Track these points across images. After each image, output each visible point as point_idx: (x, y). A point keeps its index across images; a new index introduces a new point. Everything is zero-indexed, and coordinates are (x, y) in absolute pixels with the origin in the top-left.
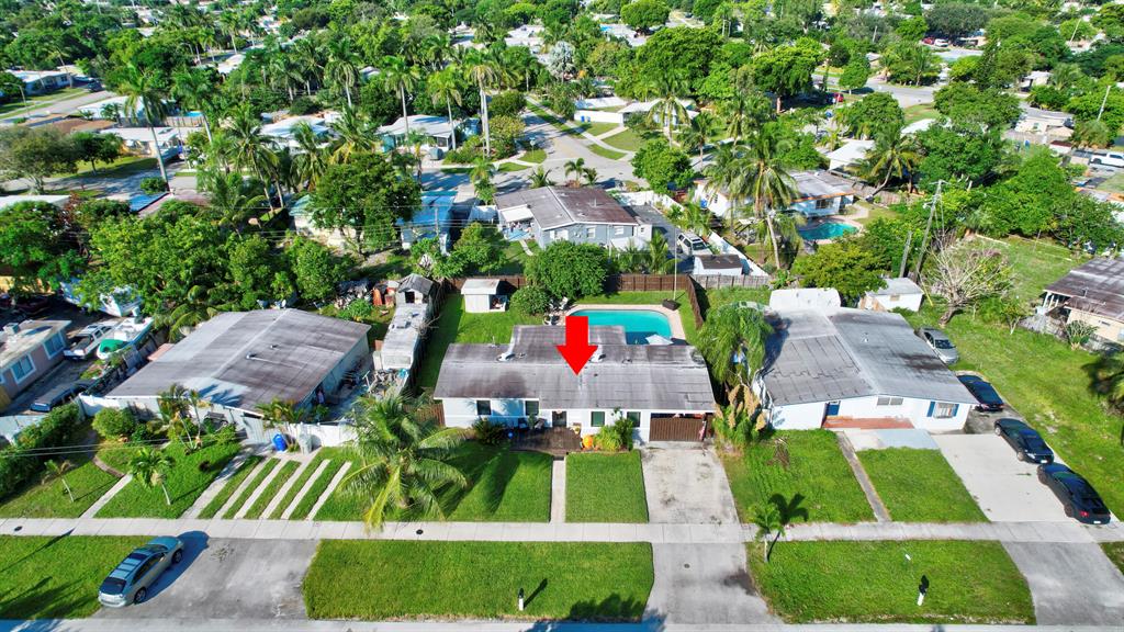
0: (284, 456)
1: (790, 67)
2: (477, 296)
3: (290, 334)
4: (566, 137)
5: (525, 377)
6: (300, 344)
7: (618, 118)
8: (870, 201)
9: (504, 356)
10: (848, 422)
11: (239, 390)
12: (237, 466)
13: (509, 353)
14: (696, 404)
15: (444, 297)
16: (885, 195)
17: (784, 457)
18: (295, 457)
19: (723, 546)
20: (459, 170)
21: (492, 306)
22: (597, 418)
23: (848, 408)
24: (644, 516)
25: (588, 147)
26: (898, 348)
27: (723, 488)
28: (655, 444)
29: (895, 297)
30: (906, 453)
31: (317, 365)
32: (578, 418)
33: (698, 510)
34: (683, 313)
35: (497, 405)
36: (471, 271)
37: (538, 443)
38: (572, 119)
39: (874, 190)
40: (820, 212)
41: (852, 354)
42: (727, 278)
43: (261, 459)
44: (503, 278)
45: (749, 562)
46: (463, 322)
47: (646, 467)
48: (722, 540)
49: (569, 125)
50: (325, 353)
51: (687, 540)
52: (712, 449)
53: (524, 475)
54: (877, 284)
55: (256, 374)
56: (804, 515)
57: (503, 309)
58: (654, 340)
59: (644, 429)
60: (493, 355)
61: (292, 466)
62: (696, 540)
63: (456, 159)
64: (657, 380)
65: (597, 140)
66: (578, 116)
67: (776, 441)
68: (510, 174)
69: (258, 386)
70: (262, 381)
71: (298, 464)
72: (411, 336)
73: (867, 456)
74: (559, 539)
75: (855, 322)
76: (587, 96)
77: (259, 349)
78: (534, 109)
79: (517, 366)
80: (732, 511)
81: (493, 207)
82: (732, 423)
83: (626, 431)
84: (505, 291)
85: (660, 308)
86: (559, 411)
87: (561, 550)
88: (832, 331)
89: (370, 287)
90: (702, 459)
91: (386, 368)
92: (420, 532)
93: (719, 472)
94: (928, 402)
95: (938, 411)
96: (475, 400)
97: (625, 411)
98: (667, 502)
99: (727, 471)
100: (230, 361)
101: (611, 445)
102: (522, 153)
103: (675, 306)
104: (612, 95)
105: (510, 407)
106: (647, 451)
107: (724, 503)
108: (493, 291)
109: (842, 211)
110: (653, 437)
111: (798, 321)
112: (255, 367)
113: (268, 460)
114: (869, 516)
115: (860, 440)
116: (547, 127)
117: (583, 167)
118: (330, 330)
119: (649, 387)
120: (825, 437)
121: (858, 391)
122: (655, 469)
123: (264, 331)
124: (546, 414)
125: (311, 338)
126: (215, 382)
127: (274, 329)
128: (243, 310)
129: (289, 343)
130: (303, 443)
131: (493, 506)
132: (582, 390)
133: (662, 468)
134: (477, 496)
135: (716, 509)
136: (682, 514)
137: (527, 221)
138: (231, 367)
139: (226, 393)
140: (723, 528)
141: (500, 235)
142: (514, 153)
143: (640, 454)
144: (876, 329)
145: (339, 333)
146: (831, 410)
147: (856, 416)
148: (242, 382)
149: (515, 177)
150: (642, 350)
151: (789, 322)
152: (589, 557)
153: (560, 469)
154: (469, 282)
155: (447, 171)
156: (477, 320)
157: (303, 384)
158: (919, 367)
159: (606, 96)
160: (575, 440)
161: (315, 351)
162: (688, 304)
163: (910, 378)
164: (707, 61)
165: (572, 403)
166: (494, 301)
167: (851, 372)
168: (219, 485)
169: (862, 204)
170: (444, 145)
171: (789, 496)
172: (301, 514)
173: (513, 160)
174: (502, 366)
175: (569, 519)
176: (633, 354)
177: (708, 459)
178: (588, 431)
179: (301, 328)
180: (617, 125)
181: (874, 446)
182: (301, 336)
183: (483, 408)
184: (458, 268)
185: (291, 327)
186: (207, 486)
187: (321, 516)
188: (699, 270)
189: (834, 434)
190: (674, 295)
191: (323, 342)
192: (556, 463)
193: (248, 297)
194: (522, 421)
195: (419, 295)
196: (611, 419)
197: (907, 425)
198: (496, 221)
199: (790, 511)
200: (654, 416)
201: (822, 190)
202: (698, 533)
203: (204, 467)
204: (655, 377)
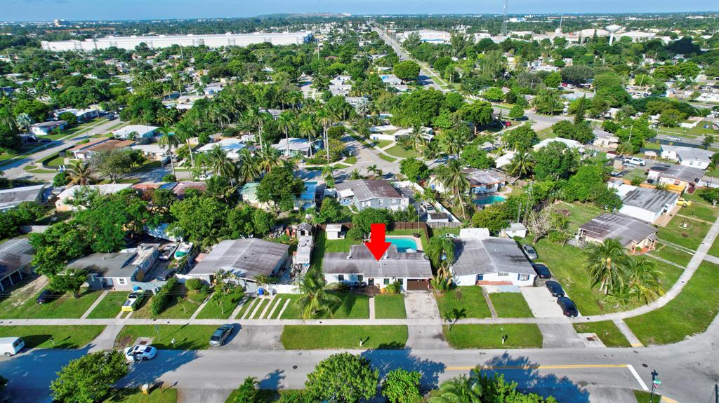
0: (263, 297)
1: (480, 112)
2: (332, 232)
3: (258, 249)
4: (366, 149)
5: (357, 265)
6: (263, 253)
7: (392, 138)
8: (514, 184)
9: (348, 257)
10: (487, 283)
11: (243, 271)
12: (245, 301)
13: (350, 256)
14: (425, 275)
15: (317, 233)
16: (520, 181)
17: (460, 295)
18: (267, 297)
19: (434, 326)
20: (314, 168)
21: (339, 237)
22: (386, 281)
23: (486, 277)
24: (405, 316)
25: (378, 155)
26: (508, 253)
27: (435, 307)
28: (409, 291)
29: (514, 231)
30: (508, 294)
31: (271, 261)
32: (379, 281)
33: (424, 314)
34: (422, 239)
35: (347, 277)
36: (329, 221)
37: (364, 291)
38: (369, 138)
39: (515, 179)
40: (488, 191)
41: (489, 255)
42: (442, 223)
43: (254, 298)
44: (343, 224)
45: (444, 331)
46: (326, 244)
47: (406, 300)
48: (433, 324)
49: (368, 142)
50: (274, 257)
51: (420, 324)
52: (432, 293)
53: (359, 302)
54: (507, 226)
55: (248, 265)
56: (465, 316)
57: (343, 238)
58: (409, 251)
59: (405, 286)
60: (344, 257)
61: (267, 301)
62: (424, 324)
63: (312, 162)
64: (410, 266)
65: (382, 150)
66: (372, 136)
67: (457, 290)
68: (340, 170)
69: (250, 270)
70: (251, 268)
71: (269, 300)
72: (308, 249)
73: (493, 295)
74: (373, 324)
75: (493, 242)
76: (376, 125)
77: (247, 255)
78: (349, 132)
79: (353, 261)
80: (438, 314)
81: (335, 189)
82: (438, 282)
83: (398, 286)
84: (344, 230)
85: (412, 237)
86: (371, 278)
87: (373, 327)
88: (483, 246)
89: (284, 229)
90: (427, 297)
91: (298, 263)
92: (321, 322)
93: (434, 302)
94: (517, 275)
95: (522, 278)
96: (337, 275)
97: (397, 278)
98: (414, 312)
99: (437, 301)
100: (236, 260)
101: (392, 291)
102: (345, 158)
103: (419, 236)
104: (389, 124)
105: (352, 277)
106: (406, 294)
107: (435, 312)
108: (340, 230)
109: (499, 189)
110: (408, 289)
111: (469, 242)
112: (247, 262)
113: (257, 298)
114: (490, 316)
115: (490, 289)
116: (356, 143)
117: (376, 168)
118: (272, 247)
119: (407, 269)
120: (477, 289)
121: (489, 270)
122: (409, 300)
123: (246, 248)
124: (365, 280)
125: (267, 250)
126: (233, 268)
127: (250, 247)
128: (232, 239)
129: (258, 253)
130: (270, 292)
131: (348, 313)
132: (380, 270)
133: (412, 300)
134: (341, 310)
135: (432, 314)
136: (419, 316)
137: (351, 197)
138: (237, 262)
139: (239, 272)
140: (435, 320)
141: (339, 203)
142: (341, 159)
143: (403, 295)
144: (501, 246)
145: (278, 248)
146: (480, 278)
147: (490, 280)
148: (244, 268)
149: (342, 172)
150: (404, 255)
151: (465, 243)
152: (385, 330)
153: (372, 301)
154: (328, 226)
155: (309, 169)
156: (332, 242)
157: (268, 269)
158: (516, 261)
159: (386, 124)
160: (377, 290)
161: (269, 256)
162: (424, 235)
163: (512, 265)
164: (438, 108)
165: (376, 275)
166: (339, 234)
167: (487, 263)
168: (240, 308)
169: (510, 186)
170: (305, 154)
171: (459, 310)
172: (274, 317)
173: (341, 162)
174: (347, 261)
175: (376, 318)
176: (400, 256)
177: (430, 297)
178: (383, 287)
179: (262, 246)
180: (392, 142)
181: (496, 291)
182: (263, 250)
183: (341, 278)
184: (324, 220)
185: (257, 246)
186: (235, 308)
187: (282, 317)
188: (429, 220)
189: (480, 288)
190: (418, 231)
191: (272, 252)
192: (370, 299)
193: (235, 234)
194: (356, 283)
195: (307, 232)
196: (391, 281)
197: (511, 284)
198: (336, 196)
199: (459, 314)
200: (408, 280)
201: (490, 180)
202: (425, 322)
203: (233, 301)
204: (408, 264)
